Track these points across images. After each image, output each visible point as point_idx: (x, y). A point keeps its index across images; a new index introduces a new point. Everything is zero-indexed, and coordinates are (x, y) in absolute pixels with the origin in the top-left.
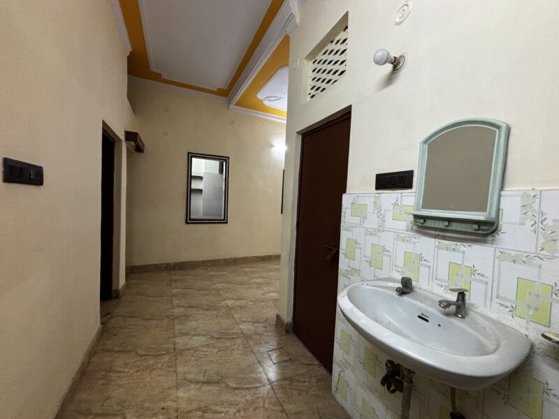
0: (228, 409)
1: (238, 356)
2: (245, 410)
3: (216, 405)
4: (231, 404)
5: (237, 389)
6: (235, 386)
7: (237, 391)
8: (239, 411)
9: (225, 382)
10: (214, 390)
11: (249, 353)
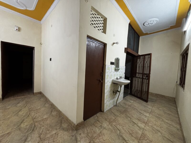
0: (125, 129)
1: (106, 136)
2: (122, 125)
3: (127, 132)
4: (123, 129)
5: (119, 130)
6: (118, 131)
7: (119, 129)
8: (123, 126)
9: (119, 134)
10: (124, 136)
11: (102, 133)
